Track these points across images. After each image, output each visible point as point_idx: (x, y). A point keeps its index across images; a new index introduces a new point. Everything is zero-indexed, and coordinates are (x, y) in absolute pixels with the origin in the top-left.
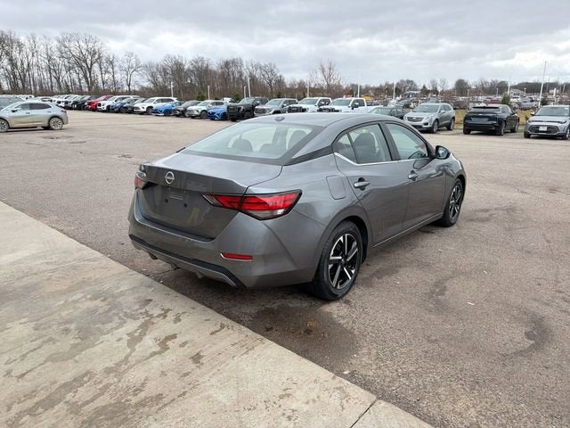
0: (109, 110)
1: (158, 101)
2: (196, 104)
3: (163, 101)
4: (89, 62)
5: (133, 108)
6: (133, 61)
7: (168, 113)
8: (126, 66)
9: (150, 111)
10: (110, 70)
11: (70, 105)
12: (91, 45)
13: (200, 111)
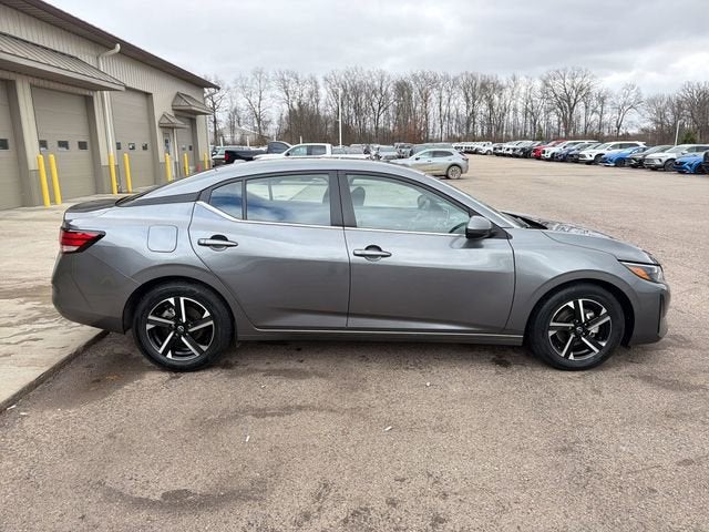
0: (554, 158)
1: (614, 147)
2: (663, 151)
3: (621, 146)
4: (572, 102)
5: (579, 156)
6: (633, 95)
7: (620, 162)
8: (621, 102)
9: (599, 160)
10: (599, 109)
11: (516, 152)
12: (578, 81)
13: (664, 160)
